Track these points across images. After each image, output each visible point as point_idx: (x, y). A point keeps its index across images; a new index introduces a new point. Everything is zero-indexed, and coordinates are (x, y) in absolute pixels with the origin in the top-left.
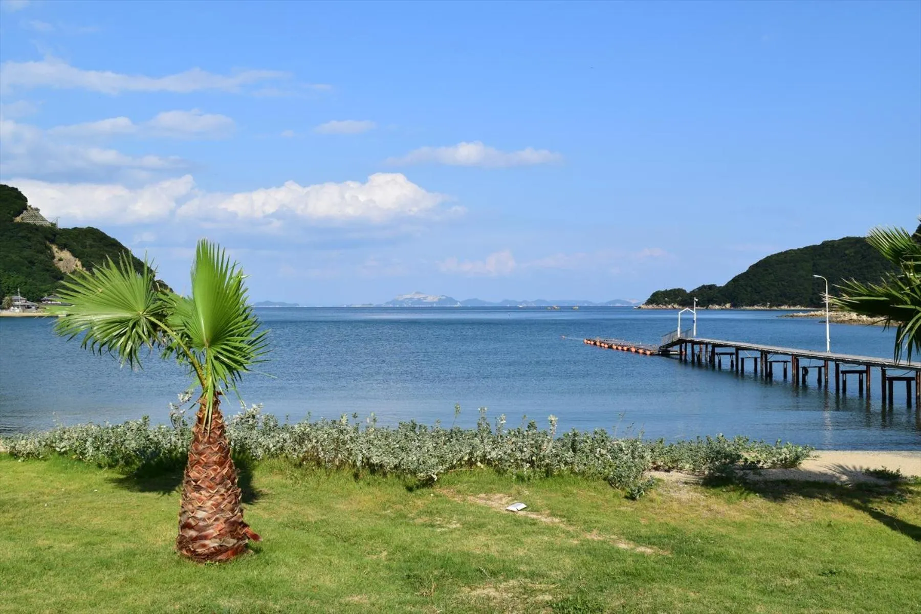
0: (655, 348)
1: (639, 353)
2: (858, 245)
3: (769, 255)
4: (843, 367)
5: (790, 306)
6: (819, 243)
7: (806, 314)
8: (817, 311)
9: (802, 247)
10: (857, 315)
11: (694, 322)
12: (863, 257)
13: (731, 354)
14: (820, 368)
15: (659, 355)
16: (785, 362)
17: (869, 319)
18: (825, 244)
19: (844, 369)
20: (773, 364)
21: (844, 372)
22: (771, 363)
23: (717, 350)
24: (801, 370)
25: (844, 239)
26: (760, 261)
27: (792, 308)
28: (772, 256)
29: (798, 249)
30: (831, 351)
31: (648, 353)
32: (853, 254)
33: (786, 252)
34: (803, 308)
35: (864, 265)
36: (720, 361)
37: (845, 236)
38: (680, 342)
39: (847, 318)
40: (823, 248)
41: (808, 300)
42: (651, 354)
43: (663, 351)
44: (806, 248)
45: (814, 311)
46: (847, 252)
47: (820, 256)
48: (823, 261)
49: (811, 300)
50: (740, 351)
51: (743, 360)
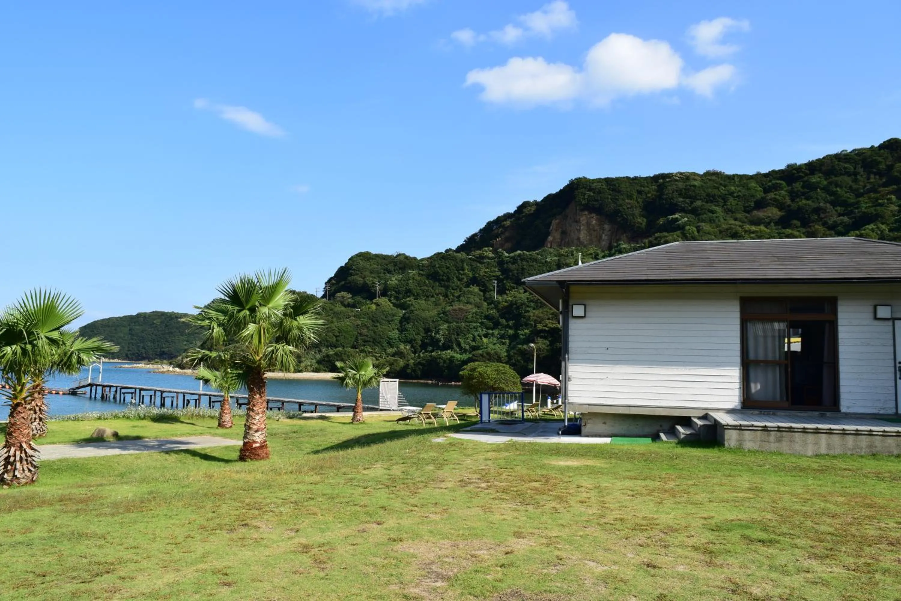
0: (67, 389)
1: (52, 393)
2: (163, 317)
3: (96, 320)
4: (213, 399)
5: (110, 359)
6: (134, 313)
7: (130, 366)
8: (139, 363)
9: (122, 315)
10: (173, 368)
11: (100, 372)
12: (166, 326)
13: (132, 393)
14: (196, 400)
15: (69, 394)
16: (173, 397)
17: (181, 371)
18: (139, 315)
19: (213, 400)
20: (166, 398)
21: (214, 402)
22: (164, 398)
23: (123, 391)
24: (186, 401)
25: (153, 312)
26: (88, 324)
27: (111, 361)
28: (98, 321)
29: (119, 317)
30: (203, 390)
31: (61, 393)
32: (159, 324)
33: (109, 319)
34: (120, 361)
35: (167, 331)
36: (124, 398)
37: (154, 310)
38: (91, 385)
39: (165, 370)
40: (138, 317)
41: (124, 355)
42: (64, 394)
43: (72, 392)
44: (125, 317)
45: (137, 363)
46: (155, 322)
47: (135, 323)
48: (138, 327)
49: (127, 355)
50: (142, 391)
51: (143, 396)
